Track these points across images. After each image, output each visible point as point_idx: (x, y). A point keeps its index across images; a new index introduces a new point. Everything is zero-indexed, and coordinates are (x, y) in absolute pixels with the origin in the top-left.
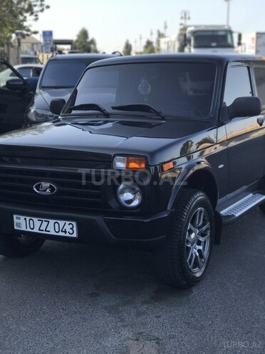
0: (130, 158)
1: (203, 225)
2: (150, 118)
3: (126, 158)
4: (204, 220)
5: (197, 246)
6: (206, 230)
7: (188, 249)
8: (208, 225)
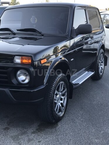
0: (23, 57)
1: (64, 90)
2: (36, 35)
3: (21, 57)
4: (64, 88)
5: (60, 101)
6: (65, 93)
7: (56, 103)
8: (66, 90)
